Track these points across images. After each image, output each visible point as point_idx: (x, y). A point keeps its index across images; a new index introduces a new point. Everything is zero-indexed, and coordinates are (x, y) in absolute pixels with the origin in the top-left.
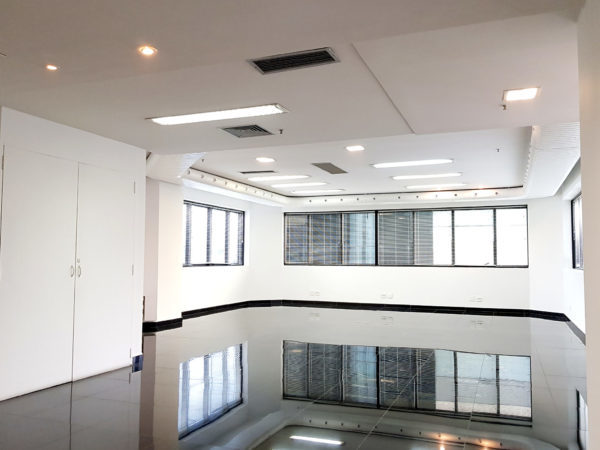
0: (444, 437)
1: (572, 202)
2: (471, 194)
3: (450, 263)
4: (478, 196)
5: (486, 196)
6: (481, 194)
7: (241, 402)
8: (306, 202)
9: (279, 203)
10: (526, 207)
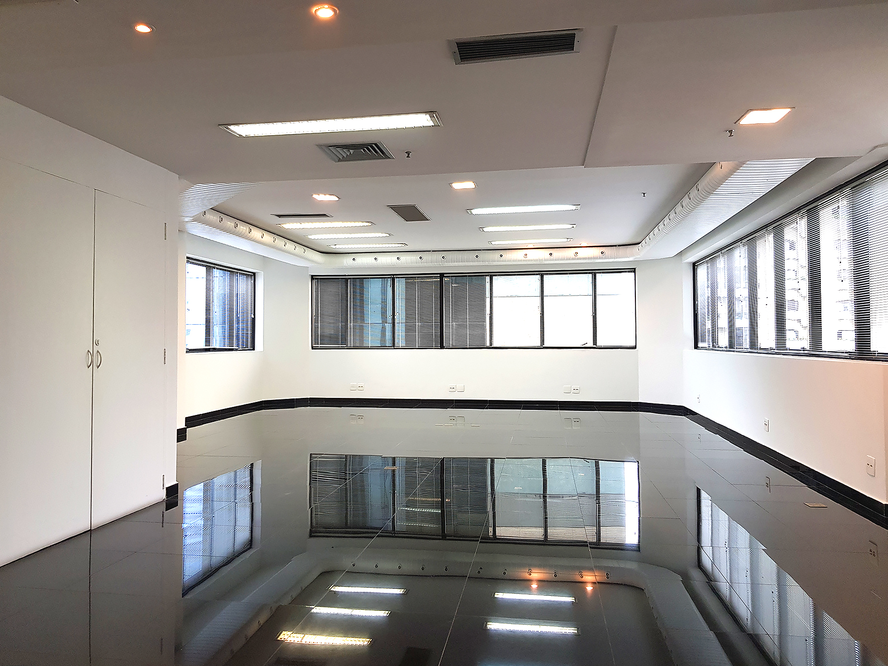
0: (536, 575)
1: (695, 266)
2: (570, 253)
3: (539, 344)
4: (579, 256)
5: (589, 256)
6: (583, 253)
7: (250, 544)
8: (347, 261)
9: (313, 261)
10: (634, 270)
